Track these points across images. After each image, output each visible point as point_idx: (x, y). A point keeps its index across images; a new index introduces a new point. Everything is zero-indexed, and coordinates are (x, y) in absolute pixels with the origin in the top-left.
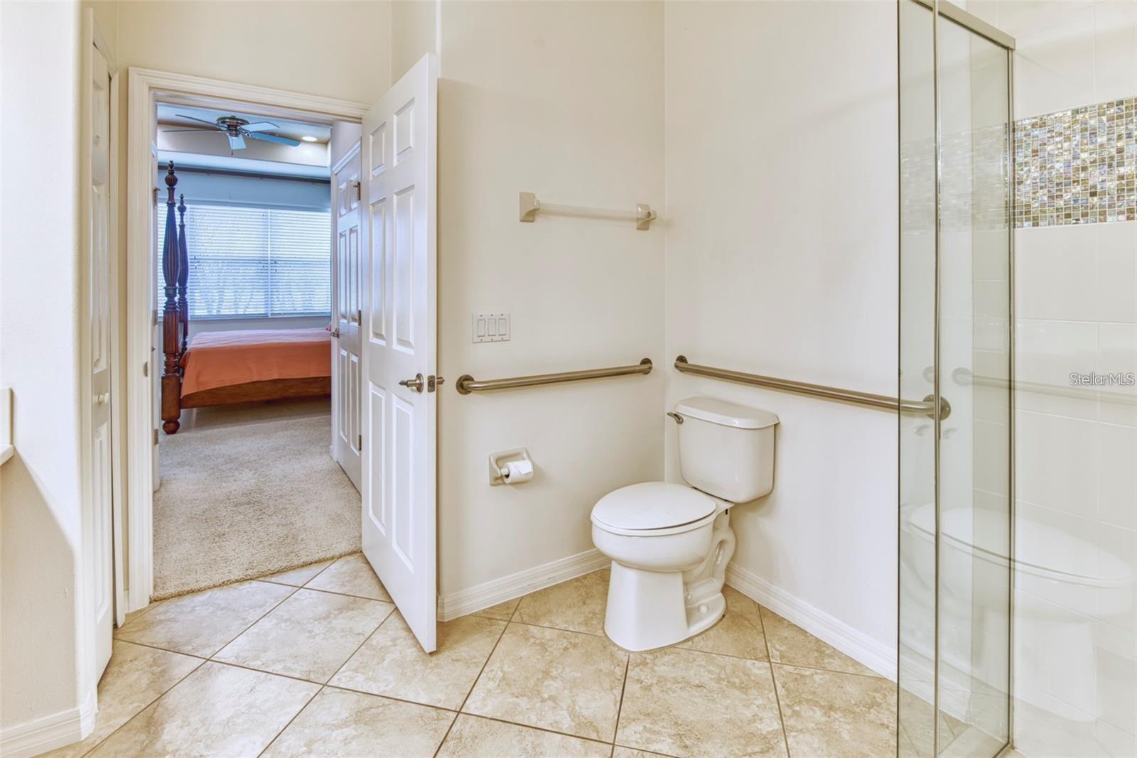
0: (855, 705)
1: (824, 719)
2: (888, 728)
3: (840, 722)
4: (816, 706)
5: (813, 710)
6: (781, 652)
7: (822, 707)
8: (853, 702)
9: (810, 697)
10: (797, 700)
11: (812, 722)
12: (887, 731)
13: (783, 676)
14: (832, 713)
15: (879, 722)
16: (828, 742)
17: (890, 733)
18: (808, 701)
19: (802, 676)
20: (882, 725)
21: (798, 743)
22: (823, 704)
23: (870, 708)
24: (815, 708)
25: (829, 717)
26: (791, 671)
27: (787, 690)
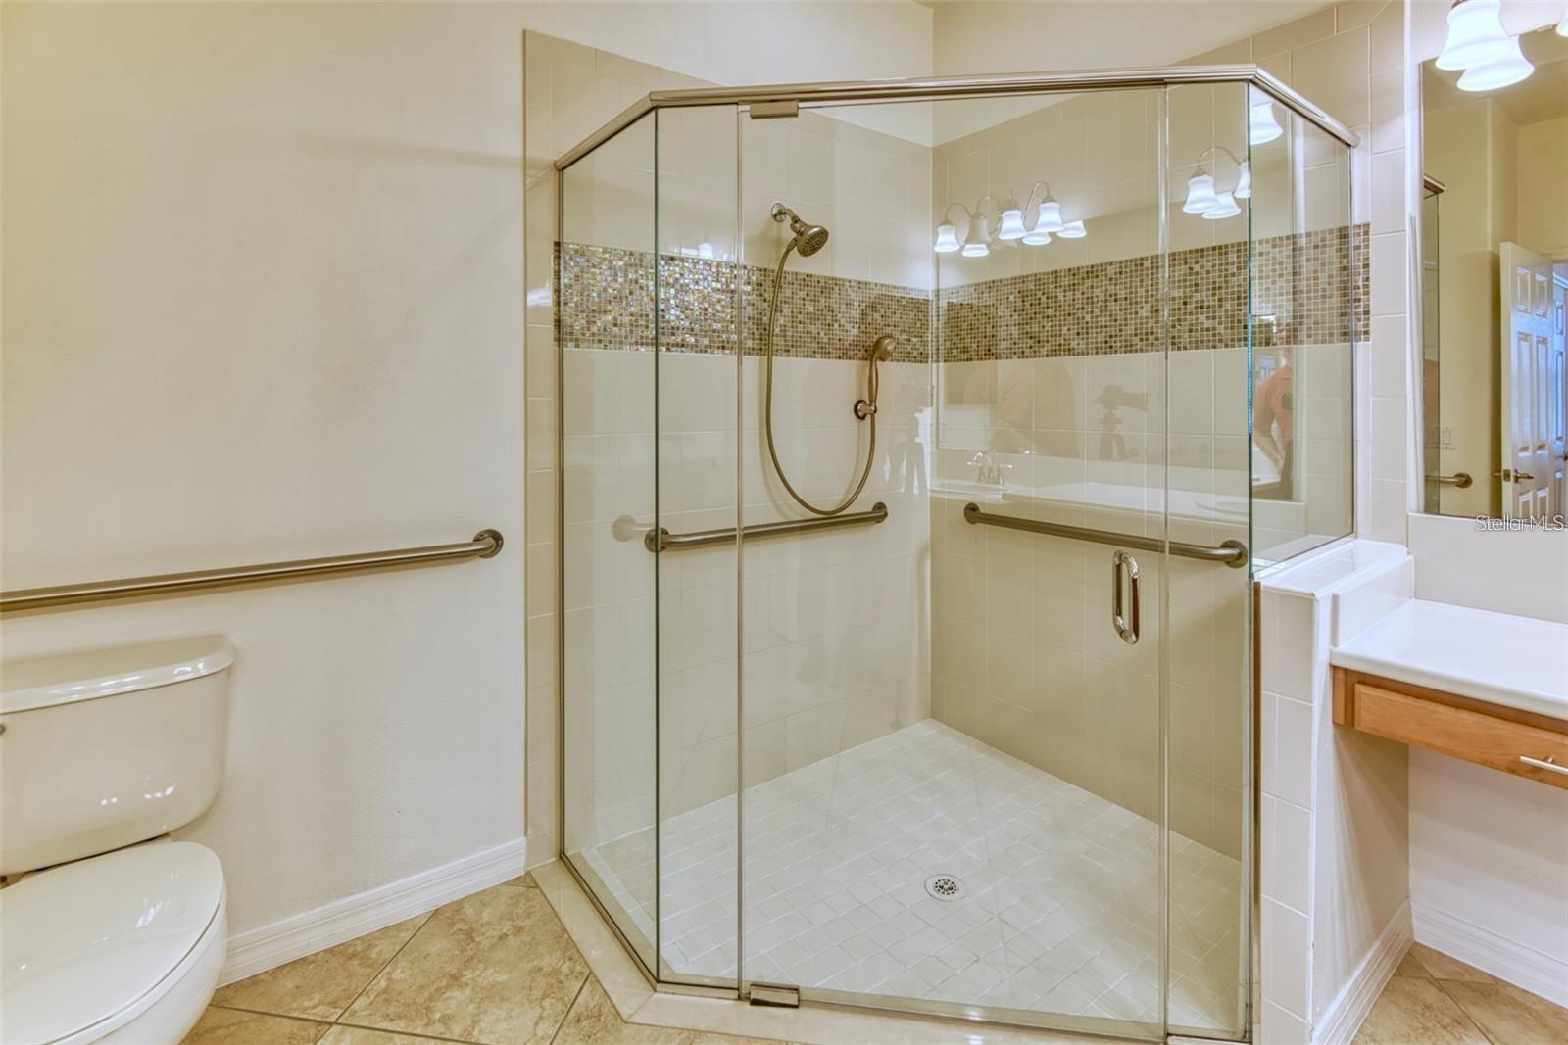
0: (462, 952)
1: (468, 991)
2: (507, 936)
3: (479, 976)
4: (444, 993)
5: (450, 998)
6: (321, 1003)
7: (448, 987)
8: (456, 952)
9: (427, 994)
10: (424, 1011)
11: (467, 1006)
12: (511, 937)
13: (371, 1014)
14: (464, 979)
15: (495, 940)
16: (502, 999)
17: (515, 936)
18: (431, 999)
19: (385, 991)
20: (501, 938)
21: (491, 1032)
22: (444, 984)
23: (473, 940)
24: (446, 995)
25: (467, 985)
26: (368, 1002)
27: (400, 1018)
